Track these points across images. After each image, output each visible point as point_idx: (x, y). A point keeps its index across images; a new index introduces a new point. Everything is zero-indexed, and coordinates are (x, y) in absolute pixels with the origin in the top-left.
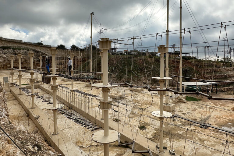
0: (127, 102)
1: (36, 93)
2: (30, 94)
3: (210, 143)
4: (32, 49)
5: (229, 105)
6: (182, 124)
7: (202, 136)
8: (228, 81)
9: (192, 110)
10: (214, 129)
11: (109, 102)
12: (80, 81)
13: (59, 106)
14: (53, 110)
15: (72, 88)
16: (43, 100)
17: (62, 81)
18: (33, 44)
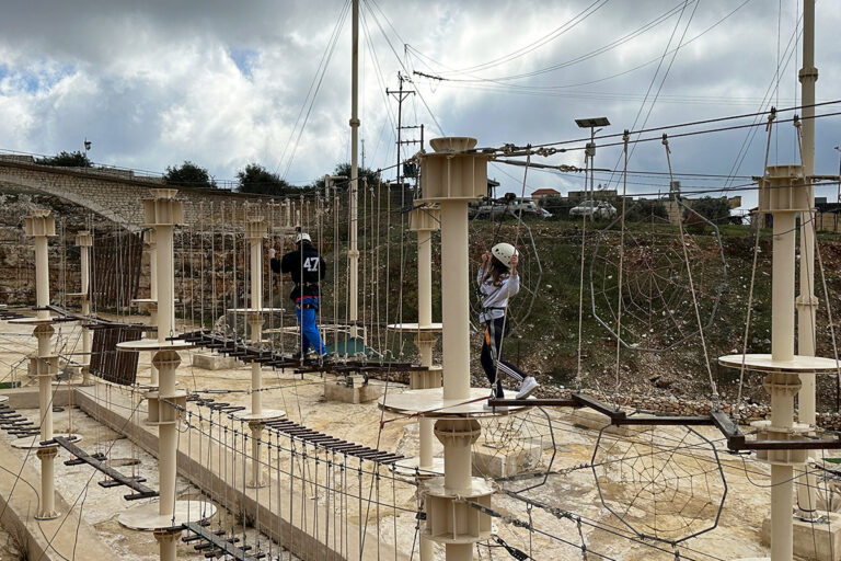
0: (558, 492)
1: (66, 436)
2: (34, 442)
4: (31, 193)
11: (475, 499)
13: (191, 511)
14: (158, 533)
15: (256, 407)
16: (100, 477)
17: (194, 365)
18: (39, 162)
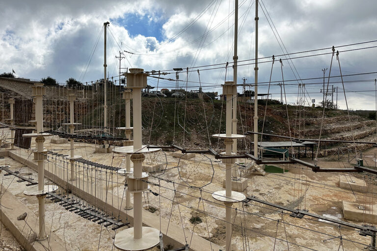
1: (4, 166)
3: (305, 241)
5: (332, 178)
6: (261, 211)
7: (293, 231)
8: (329, 139)
9: (276, 188)
10: (311, 217)
11: (143, 178)
12: (85, 142)
13: (49, 189)
14: (38, 196)
15: (72, 155)
16: (17, 179)
17: (51, 142)
